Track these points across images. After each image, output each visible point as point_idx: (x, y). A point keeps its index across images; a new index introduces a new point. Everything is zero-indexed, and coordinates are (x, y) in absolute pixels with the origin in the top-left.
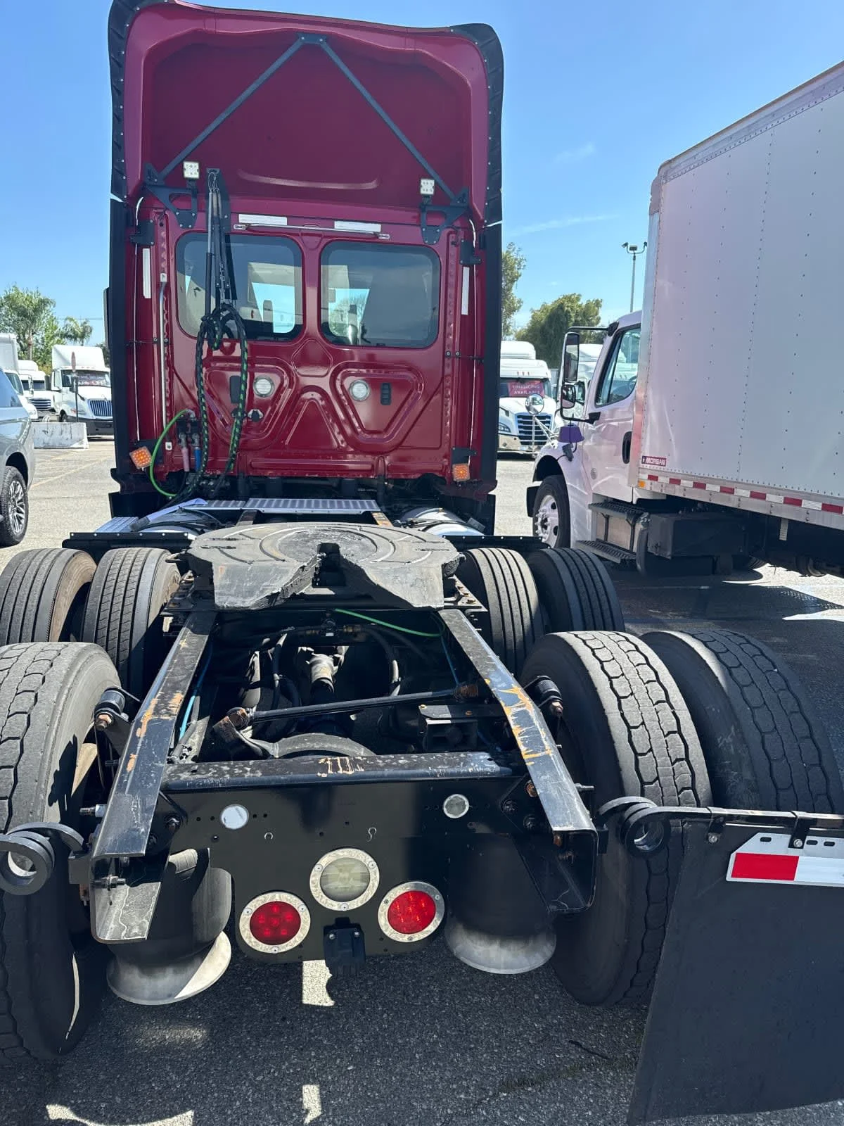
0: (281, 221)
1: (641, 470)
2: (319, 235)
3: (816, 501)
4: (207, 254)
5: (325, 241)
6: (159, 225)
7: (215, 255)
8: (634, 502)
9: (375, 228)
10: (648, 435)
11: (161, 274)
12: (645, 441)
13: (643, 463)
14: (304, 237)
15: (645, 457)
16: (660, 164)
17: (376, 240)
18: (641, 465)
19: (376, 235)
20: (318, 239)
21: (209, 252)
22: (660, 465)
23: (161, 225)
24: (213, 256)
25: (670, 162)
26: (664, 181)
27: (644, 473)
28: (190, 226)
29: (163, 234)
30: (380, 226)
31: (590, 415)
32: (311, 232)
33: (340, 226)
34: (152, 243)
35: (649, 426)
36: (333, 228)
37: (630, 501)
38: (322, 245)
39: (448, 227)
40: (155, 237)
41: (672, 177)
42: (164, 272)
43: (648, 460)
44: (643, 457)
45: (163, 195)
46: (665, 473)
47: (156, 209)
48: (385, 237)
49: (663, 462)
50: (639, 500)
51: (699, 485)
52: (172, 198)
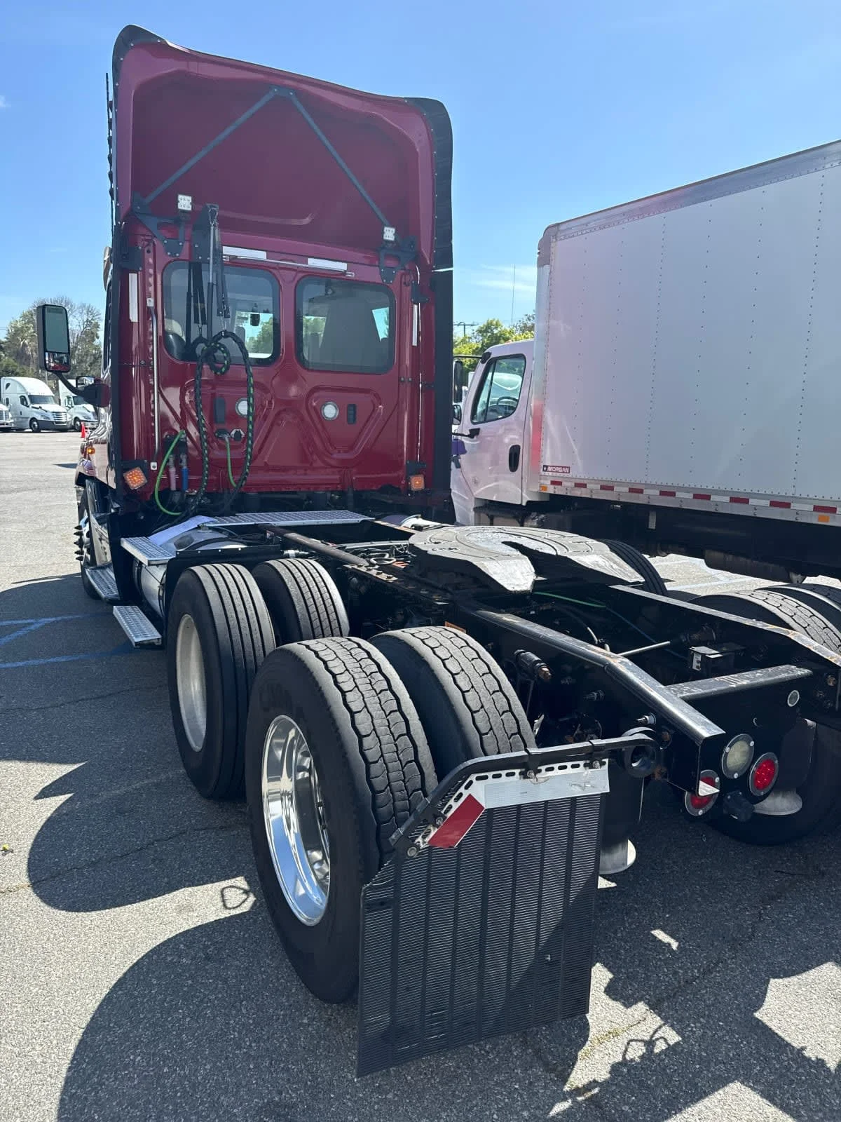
0: (261, 255)
1: (542, 477)
2: (294, 270)
3: (724, 495)
4: (209, 283)
5: (301, 275)
6: (146, 252)
7: (217, 285)
8: (524, 504)
9: (342, 266)
10: (548, 447)
11: (148, 299)
12: (545, 453)
13: (543, 470)
14: (281, 271)
15: (547, 467)
16: (546, 227)
17: (343, 277)
18: (543, 473)
19: (344, 273)
20: (294, 273)
21: (211, 281)
22: (564, 472)
23: (148, 252)
24: (215, 287)
25: (558, 225)
26: (554, 240)
27: (546, 479)
28: (177, 255)
29: (151, 261)
30: (346, 264)
31: (471, 431)
32: (288, 267)
33: (313, 263)
34: (140, 269)
35: (548, 441)
36: (307, 264)
37: (519, 503)
38: (297, 279)
39: (402, 269)
40: (142, 262)
41: (562, 238)
42: (150, 297)
43: (549, 469)
44: (544, 466)
45: (152, 223)
46: (569, 479)
47: (144, 236)
48: (351, 275)
49: (567, 470)
50: (529, 502)
51: (607, 488)
52: (160, 226)
